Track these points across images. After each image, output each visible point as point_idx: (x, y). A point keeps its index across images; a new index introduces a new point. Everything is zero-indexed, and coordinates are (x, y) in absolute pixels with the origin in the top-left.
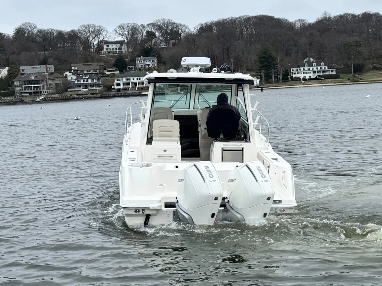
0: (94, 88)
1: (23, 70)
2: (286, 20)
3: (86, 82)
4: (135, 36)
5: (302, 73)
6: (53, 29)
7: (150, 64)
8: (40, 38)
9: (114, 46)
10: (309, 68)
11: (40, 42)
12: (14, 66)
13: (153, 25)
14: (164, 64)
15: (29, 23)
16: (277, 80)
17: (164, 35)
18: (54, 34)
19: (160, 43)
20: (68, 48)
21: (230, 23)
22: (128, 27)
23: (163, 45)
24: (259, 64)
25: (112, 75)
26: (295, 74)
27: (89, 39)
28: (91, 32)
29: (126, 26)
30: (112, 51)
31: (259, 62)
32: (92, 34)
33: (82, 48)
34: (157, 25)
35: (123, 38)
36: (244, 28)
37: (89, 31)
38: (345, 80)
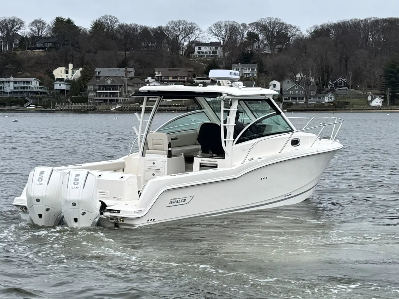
1: (99, 73)
4: (234, 37)
6: (137, 25)
7: (249, 72)
8: (121, 34)
9: (208, 49)
11: (121, 40)
12: (88, 67)
13: (257, 25)
14: (266, 74)
15: (110, 16)
17: (270, 38)
18: (137, 30)
19: (264, 48)
20: (153, 49)
21: (352, 26)
22: (226, 25)
23: (267, 51)
24: (384, 80)
27: (178, 39)
28: (181, 30)
29: (224, 24)
30: (204, 54)
31: (384, 77)
32: (182, 33)
33: (169, 49)
34: (261, 26)
35: (219, 39)
36: (370, 34)
37: (179, 29)
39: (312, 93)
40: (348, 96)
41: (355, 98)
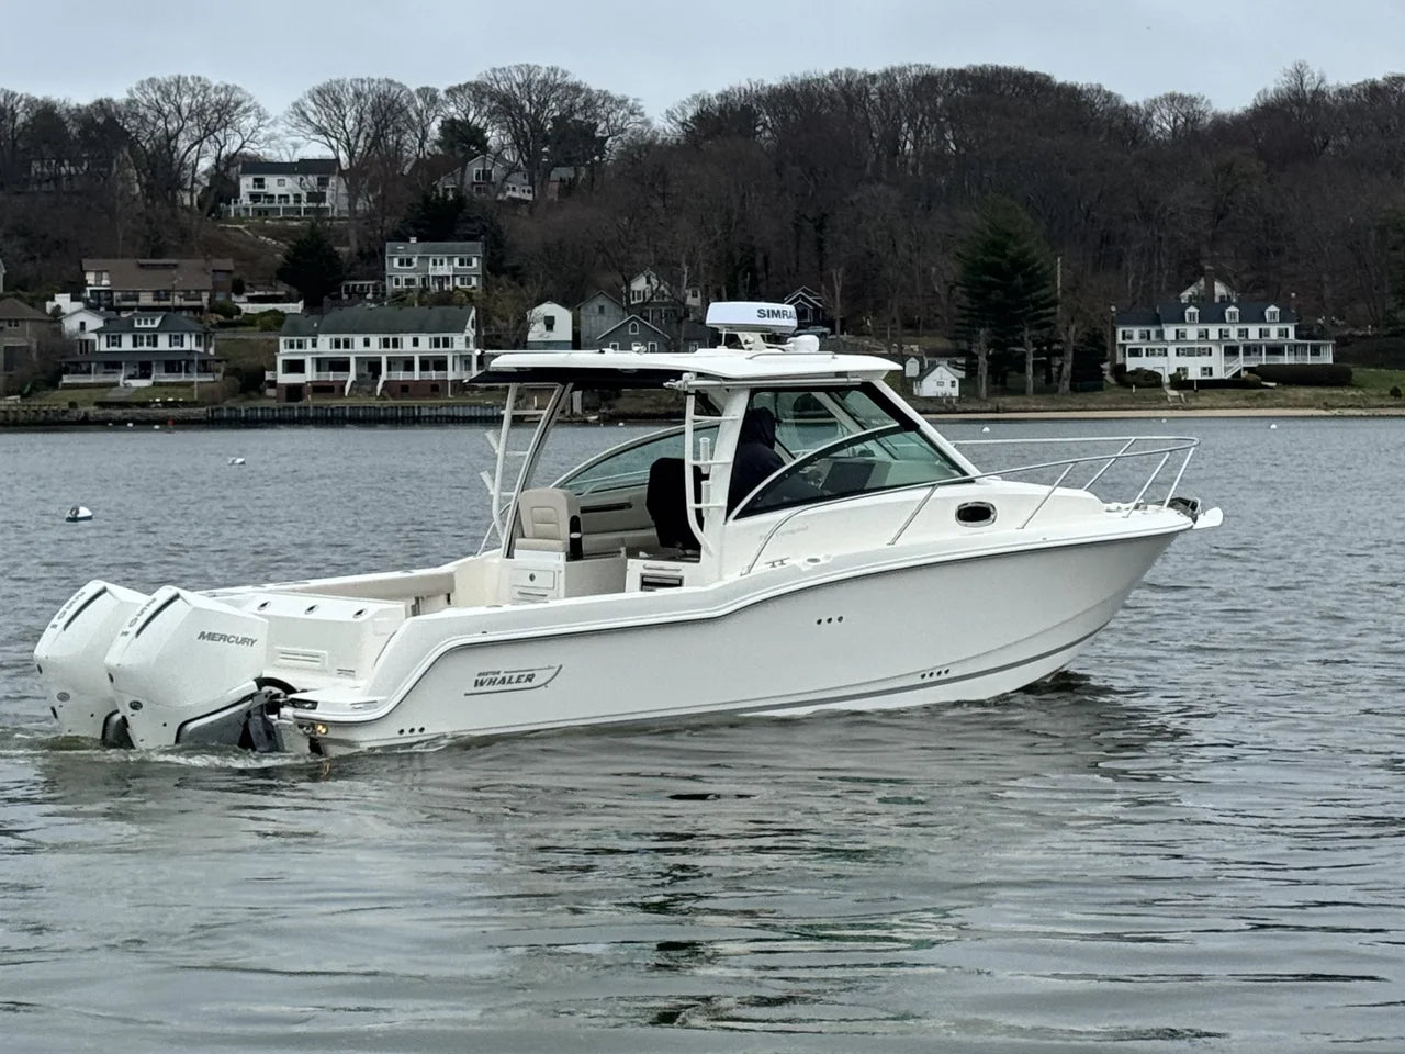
0: (183, 378)
2: (1109, 95)
3: (145, 348)
4: (391, 140)
5: (1172, 350)
6: (13, 95)
7: (451, 274)
9: (290, 185)
10: (1203, 327)
13: (478, 92)
14: (514, 277)
16: (1049, 380)
17: (527, 143)
18: (14, 115)
19: (504, 180)
20: (77, 186)
21: (838, 96)
22: (358, 95)
23: (519, 191)
24: (965, 300)
25: (268, 318)
26: (1135, 353)
27: (175, 147)
28: (185, 112)
29: (351, 91)
30: (276, 205)
31: (963, 289)
32: (190, 123)
33: (137, 187)
34: (494, 96)
35: (332, 147)
36: (905, 125)
37: (179, 109)
38: (1382, 396)
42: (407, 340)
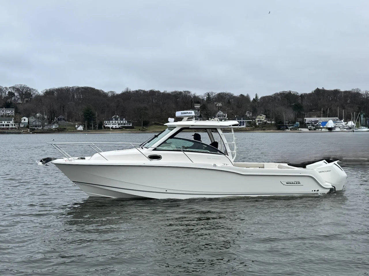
2: (103, 91)
5: (111, 124)
7: (10, 113)
10: (115, 121)
13: (13, 88)
14: (19, 113)
16: (95, 128)
19: (18, 100)
21: (66, 90)
23: (20, 101)
24: (84, 117)
26: (106, 124)
34: (16, 88)
36: (75, 94)
38: (138, 130)
39: (46, 124)
40: (65, 125)
41: (69, 126)
42: (3, 122)
